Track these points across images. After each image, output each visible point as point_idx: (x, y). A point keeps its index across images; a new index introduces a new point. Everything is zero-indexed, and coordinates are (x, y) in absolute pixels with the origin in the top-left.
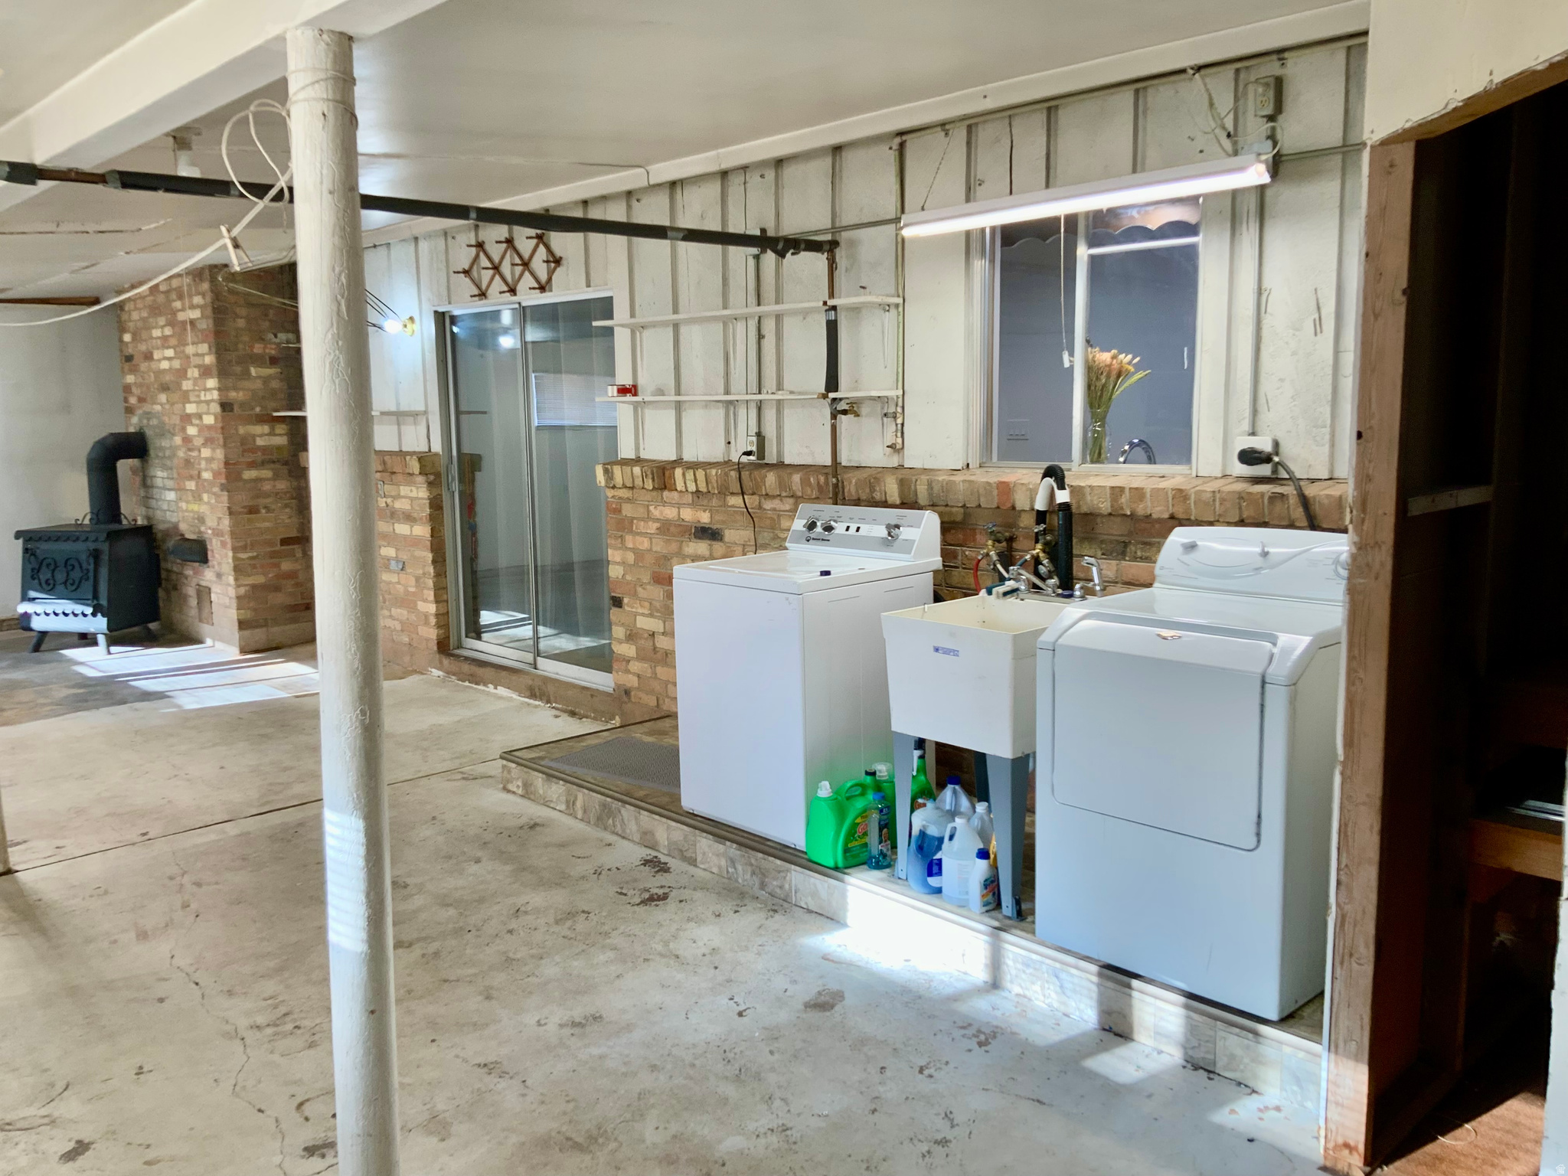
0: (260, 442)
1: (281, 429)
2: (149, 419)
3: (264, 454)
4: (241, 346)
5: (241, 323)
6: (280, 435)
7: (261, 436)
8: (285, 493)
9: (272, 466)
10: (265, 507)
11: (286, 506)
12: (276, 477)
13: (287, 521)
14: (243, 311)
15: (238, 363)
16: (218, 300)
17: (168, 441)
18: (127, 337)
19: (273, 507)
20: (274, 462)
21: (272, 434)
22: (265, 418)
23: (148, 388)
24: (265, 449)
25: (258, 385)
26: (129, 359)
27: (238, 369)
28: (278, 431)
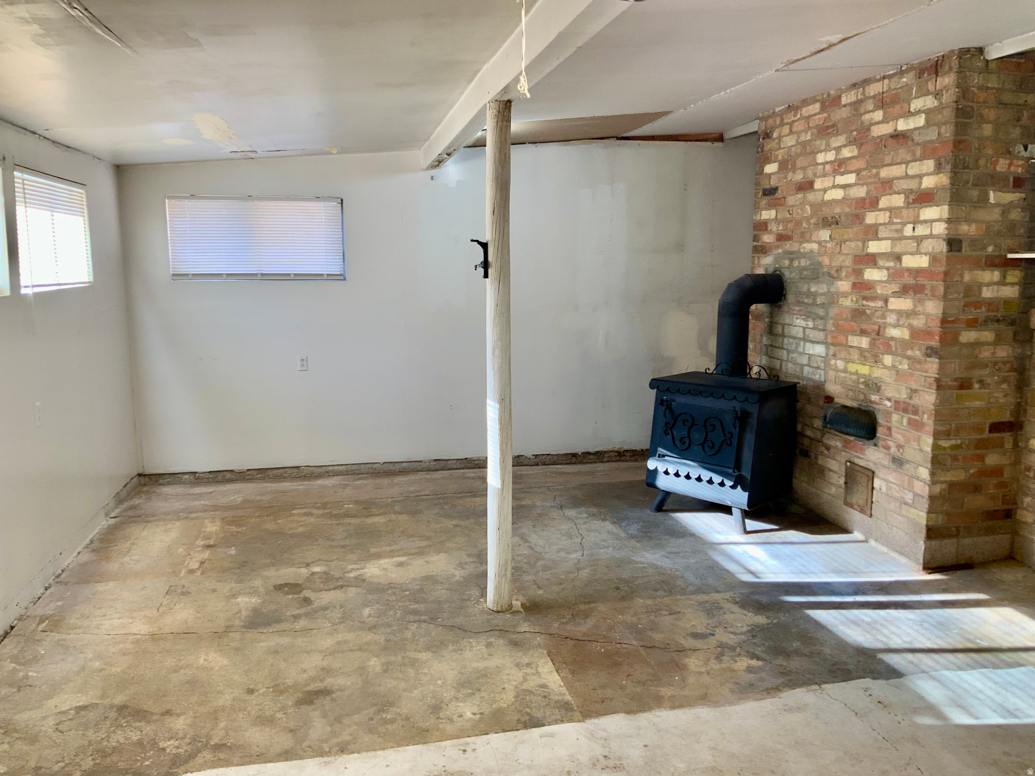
0: (987, 293)
1: (1014, 276)
2: (792, 260)
3: (989, 310)
4: (982, 162)
5: (987, 130)
6: (1013, 284)
7: (989, 285)
8: (1004, 363)
9: (996, 325)
10: (981, 382)
11: (1004, 380)
12: (999, 340)
13: (1001, 401)
14: (991, 114)
15: (975, 185)
16: (964, 97)
17: (825, 286)
18: (770, 168)
19: (989, 380)
20: (998, 321)
21: (1002, 282)
22: (997, 261)
23: (798, 223)
24: (991, 304)
25: (995, 215)
26: (770, 192)
27: (975, 193)
28: (1009, 279)
